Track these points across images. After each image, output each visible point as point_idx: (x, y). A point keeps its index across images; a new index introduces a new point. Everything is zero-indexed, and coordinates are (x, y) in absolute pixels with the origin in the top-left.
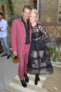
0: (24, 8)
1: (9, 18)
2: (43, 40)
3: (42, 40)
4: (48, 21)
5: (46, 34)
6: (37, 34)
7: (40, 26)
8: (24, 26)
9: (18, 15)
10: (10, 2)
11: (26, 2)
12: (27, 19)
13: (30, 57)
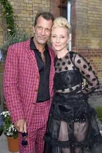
0: (37, 18)
2: (84, 92)
3: (82, 93)
5: (92, 77)
6: (69, 77)
7: (77, 58)
8: (35, 58)
9: (25, 36)
12: (42, 42)
13: (49, 138)
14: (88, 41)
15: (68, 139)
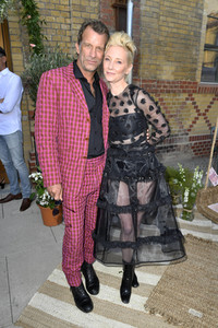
1: (28, 66)
4: (164, 77)
6: (130, 123)
9: (59, 56)
10: (31, 10)
11: (88, 9)
13: (104, 204)
14: (158, 68)
15: (128, 203)
